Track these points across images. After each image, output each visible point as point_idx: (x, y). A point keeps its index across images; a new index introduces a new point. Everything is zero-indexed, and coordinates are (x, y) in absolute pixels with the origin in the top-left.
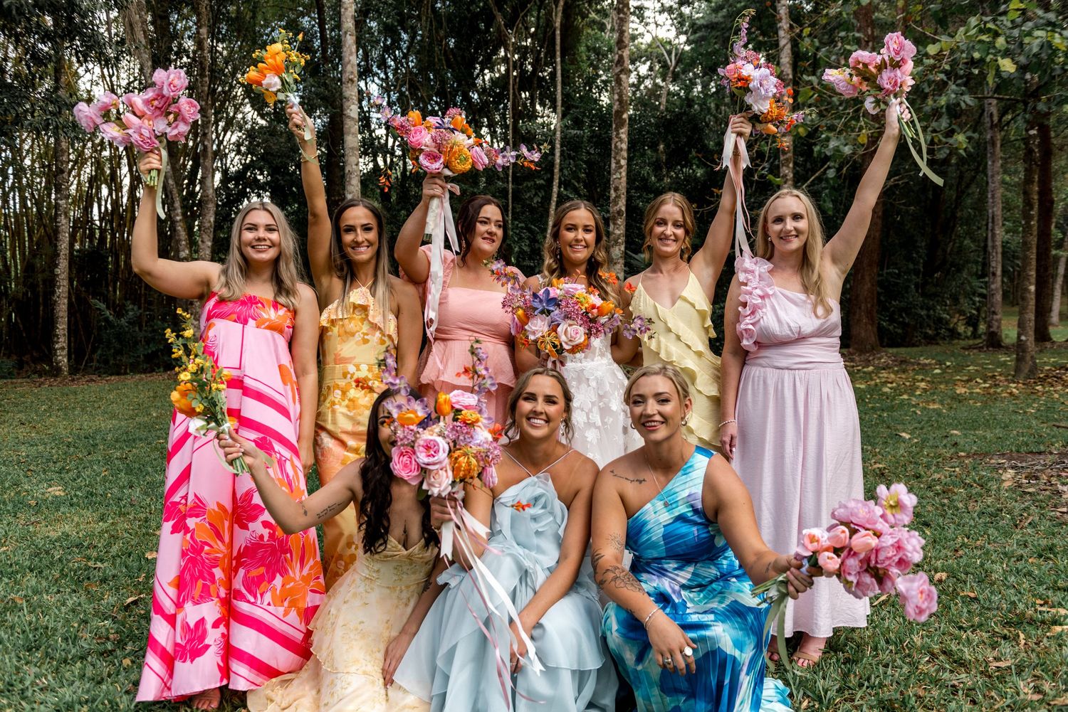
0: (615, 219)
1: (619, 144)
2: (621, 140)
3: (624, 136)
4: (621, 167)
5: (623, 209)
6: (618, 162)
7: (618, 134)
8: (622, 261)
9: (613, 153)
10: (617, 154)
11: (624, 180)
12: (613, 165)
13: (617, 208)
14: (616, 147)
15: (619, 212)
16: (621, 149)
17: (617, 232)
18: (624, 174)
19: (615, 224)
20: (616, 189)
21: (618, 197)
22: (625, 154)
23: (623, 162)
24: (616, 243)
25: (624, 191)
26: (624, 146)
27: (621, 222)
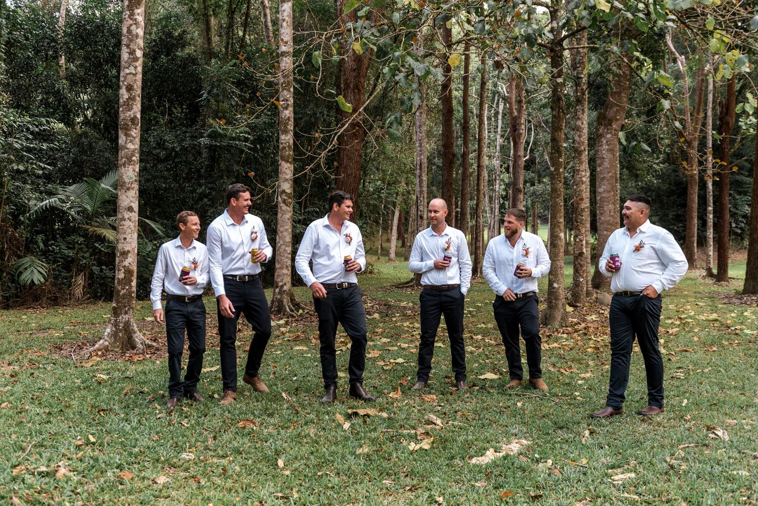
0: (127, 129)
1: (133, 28)
2: (137, 24)
3: (140, 19)
4: (136, 59)
5: (139, 116)
6: (132, 53)
7: (132, 15)
8: (136, 186)
9: (125, 41)
10: (131, 41)
11: (140, 77)
12: (125, 56)
13: (130, 114)
14: (129, 31)
15: (133, 120)
16: (137, 36)
17: (131, 146)
18: (140, 69)
19: (127, 135)
20: (130, 88)
21: (132, 99)
22: (141, 42)
23: (139, 53)
24: (129, 160)
25: (139, 92)
26: (140, 32)
27: (136, 132)
